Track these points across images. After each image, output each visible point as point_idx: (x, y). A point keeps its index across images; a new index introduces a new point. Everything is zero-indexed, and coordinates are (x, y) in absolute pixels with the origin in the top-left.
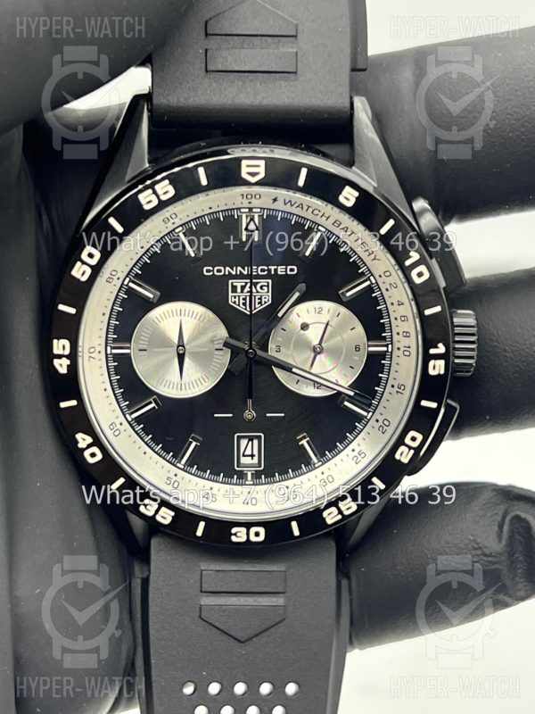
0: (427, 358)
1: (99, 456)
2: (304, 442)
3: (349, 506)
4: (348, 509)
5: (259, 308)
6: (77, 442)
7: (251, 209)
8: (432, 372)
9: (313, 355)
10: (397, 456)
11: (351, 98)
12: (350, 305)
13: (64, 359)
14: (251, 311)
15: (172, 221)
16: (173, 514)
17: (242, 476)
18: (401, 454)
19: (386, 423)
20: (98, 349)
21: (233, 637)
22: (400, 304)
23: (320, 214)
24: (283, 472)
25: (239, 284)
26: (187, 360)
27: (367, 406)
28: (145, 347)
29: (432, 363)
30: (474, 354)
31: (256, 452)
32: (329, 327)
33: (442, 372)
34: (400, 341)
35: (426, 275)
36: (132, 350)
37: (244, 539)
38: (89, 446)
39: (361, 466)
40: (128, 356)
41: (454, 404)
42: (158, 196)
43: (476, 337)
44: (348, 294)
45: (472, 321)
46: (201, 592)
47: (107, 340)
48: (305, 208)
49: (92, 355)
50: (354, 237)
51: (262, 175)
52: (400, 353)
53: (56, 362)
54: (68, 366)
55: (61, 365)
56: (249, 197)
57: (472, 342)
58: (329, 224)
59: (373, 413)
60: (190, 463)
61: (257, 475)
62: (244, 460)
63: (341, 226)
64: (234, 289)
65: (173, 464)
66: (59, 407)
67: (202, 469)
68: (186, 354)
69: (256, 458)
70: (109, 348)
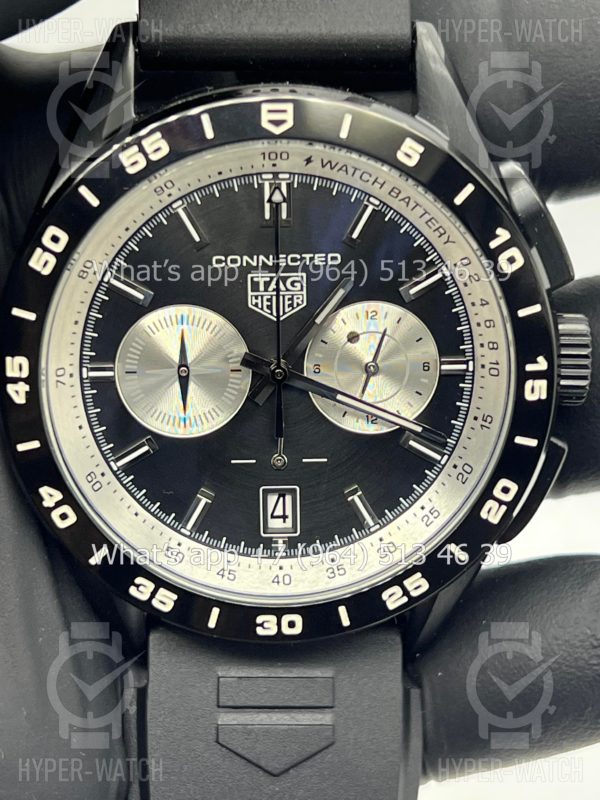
0: (523, 377)
1: (72, 519)
2: (356, 498)
3: (418, 585)
4: (417, 588)
5: (290, 312)
6: (41, 499)
7: (276, 175)
8: (529, 397)
9: (365, 376)
10: (484, 514)
11: (413, 24)
12: (417, 306)
13: (21, 384)
14: (278, 317)
15: (167, 191)
16: (175, 597)
17: (269, 544)
18: (489, 512)
19: (467, 468)
20: (69, 370)
21: (263, 769)
22: (484, 303)
23: (372, 180)
24: (327, 539)
26: (192, 386)
27: (440, 445)
28: (134, 368)
29: (529, 384)
30: (586, 372)
31: (289, 512)
32: (386, 338)
33: (544, 396)
34: (485, 355)
35: (520, 262)
36: (117, 372)
37: (273, 631)
38: (58, 504)
39: (433, 529)
40: (111, 381)
41: (560, 443)
42: (146, 155)
43: (590, 350)
44: (412, 291)
45: (583, 328)
46: (219, 706)
47: (81, 359)
48: (351, 171)
49: (60, 379)
50: (419, 211)
51: (289, 124)
52: (485, 372)
53: (11, 388)
54: (27, 393)
56: (273, 156)
57: (586, 356)
58: (383, 194)
59: (450, 456)
60: (199, 528)
61: (291, 544)
62: (273, 524)
63: (400, 197)
65: (175, 530)
66: (16, 450)
67: (216, 536)
68: (191, 377)
69: (289, 521)
70: (84, 370)
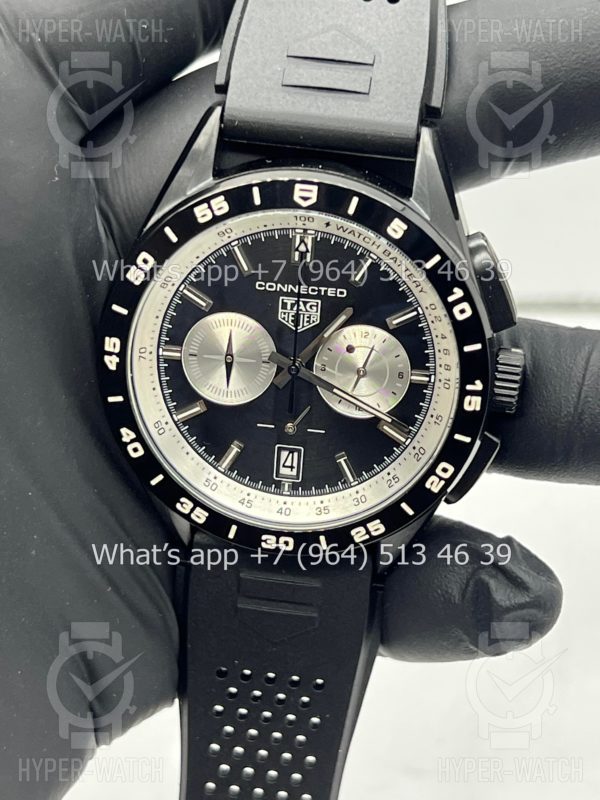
0: (463, 393)
1: (141, 452)
2: (342, 460)
3: (377, 528)
4: (376, 530)
5: (307, 326)
6: (121, 436)
7: (305, 230)
8: (467, 408)
9: (356, 377)
10: (428, 485)
12: (398, 333)
13: (114, 356)
15: (227, 235)
16: (207, 514)
17: (279, 485)
18: (432, 484)
20: (149, 349)
22: (444, 337)
23: (371, 242)
24: (320, 487)
25: (290, 301)
26: (234, 370)
28: (195, 352)
29: (468, 399)
30: (515, 393)
31: (295, 464)
32: (374, 352)
33: (478, 408)
34: (442, 373)
35: (469, 313)
36: (183, 354)
37: (274, 546)
38: (132, 441)
39: (393, 490)
40: (178, 362)
41: (495, 439)
42: (212, 211)
43: (519, 377)
44: (395, 322)
45: (519, 361)
47: (159, 342)
48: (357, 235)
49: (142, 355)
51: (314, 200)
52: (441, 385)
53: (107, 359)
54: (117, 363)
55: (111, 362)
56: (303, 219)
57: (516, 382)
58: (379, 252)
59: (412, 440)
60: (231, 468)
61: (294, 487)
63: (391, 256)
64: (284, 306)
65: (214, 467)
66: (107, 399)
67: (243, 475)
68: (235, 364)
70: (161, 350)
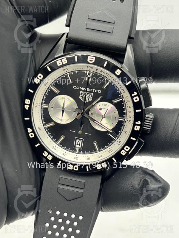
0: (134, 125)
1: (33, 136)
2: (95, 144)
4: (104, 166)
5: (88, 101)
6: (28, 131)
7: (90, 71)
8: (135, 129)
9: (102, 118)
10: (121, 153)
11: (127, 44)
12: (115, 105)
13: (28, 105)
15: (66, 71)
16: (52, 157)
17: (75, 150)
18: (123, 152)
19: (120, 142)
20: (39, 104)
21: (66, 199)
22: (130, 107)
23: (110, 76)
24: (88, 151)
25: (83, 93)
26: (64, 113)
27: (116, 137)
28: (53, 107)
29: (136, 126)
30: (150, 126)
31: (81, 144)
32: (108, 111)
33: (139, 130)
34: (128, 119)
35: (138, 100)
36: (49, 107)
37: (72, 169)
38: (31, 132)
39: (110, 154)
40: (47, 109)
41: (143, 141)
42: (62, 62)
44: (115, 102)
45: (152, 117)
46: (59, 183)
47: (42, 102)
48: (106, 73)
49: (36, 106)
50: (119, 85)
51: (94, 61)
52: (128, 122)
53: (25, 106)
54: (29, 108)
55: (27, 107)
56: (90, 67)
57: (151, 123)
58: (112, 80)
59: (117, 139)
60: (61, 144)
61: (80, 151)
62: (77, 146)
64: (82, 94)
65: (55, 143)
66: (24, 119)
67: (64, 146)
68: (65, 111)
69: (80, 146)
70: (42, 105)
